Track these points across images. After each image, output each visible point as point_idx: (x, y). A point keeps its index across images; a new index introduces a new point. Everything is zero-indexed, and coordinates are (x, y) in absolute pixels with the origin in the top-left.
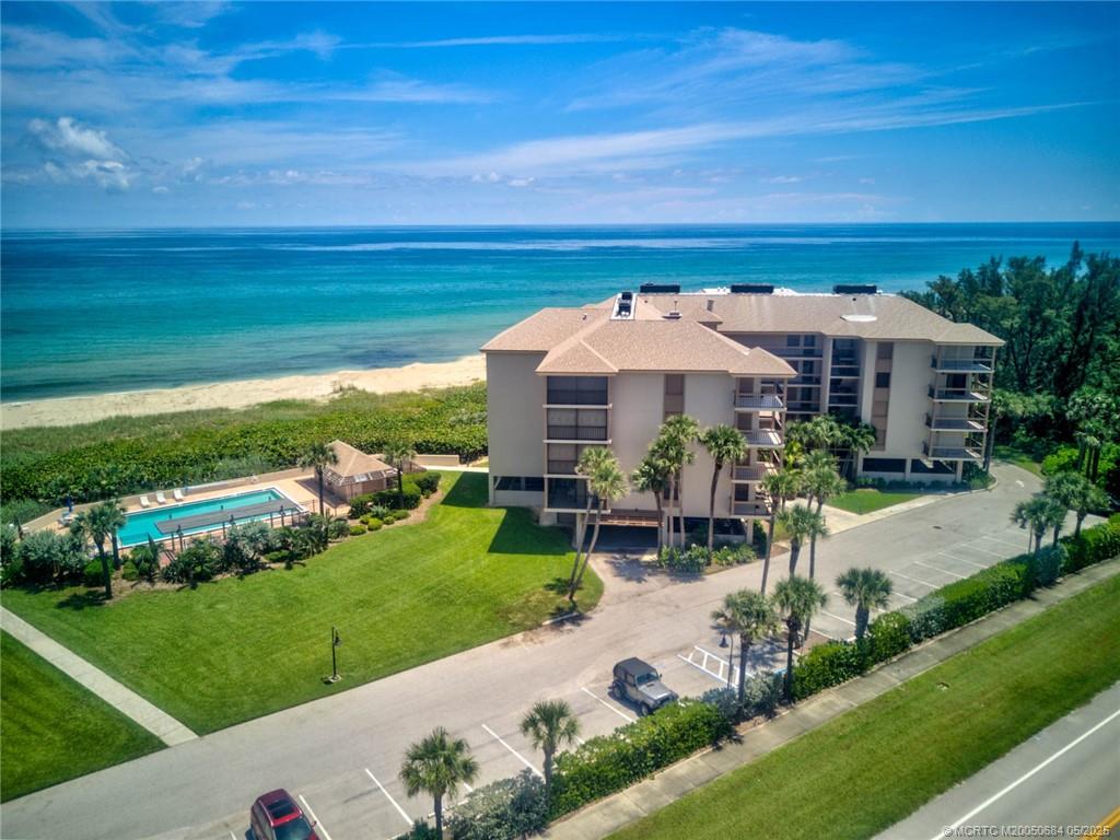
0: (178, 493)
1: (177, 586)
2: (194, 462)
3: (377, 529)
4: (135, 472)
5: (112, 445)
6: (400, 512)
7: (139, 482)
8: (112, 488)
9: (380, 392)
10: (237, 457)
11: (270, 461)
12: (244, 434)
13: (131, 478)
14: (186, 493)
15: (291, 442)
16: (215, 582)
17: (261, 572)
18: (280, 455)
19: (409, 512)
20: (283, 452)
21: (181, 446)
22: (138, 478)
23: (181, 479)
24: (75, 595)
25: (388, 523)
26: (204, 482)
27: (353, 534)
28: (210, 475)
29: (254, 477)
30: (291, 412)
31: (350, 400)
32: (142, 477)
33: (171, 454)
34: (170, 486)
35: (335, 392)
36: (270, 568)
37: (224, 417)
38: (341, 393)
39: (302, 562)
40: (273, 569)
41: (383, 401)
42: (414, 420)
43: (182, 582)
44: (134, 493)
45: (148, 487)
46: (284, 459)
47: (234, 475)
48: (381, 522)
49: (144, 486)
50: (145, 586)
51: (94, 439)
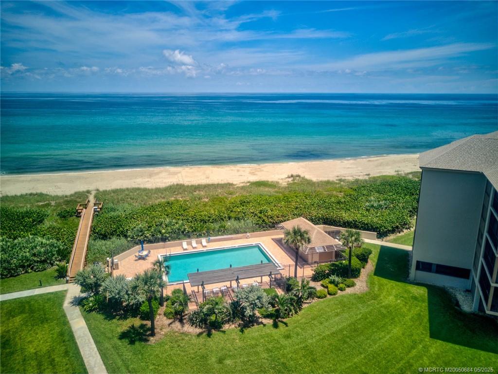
0: (204, 241)
1: (198, 330)
2: (214, 221)
3: (334, 294)
4: (181, 226)
5: (172, 203)
6: (349, 281)
7: (183, 232)
8: (168, 235)
9: (314, 179)
10: (239, 219)
11: (257, 224)
12: (243, 203)
13: (179, 229)
14: (209, 241)
15: (270, 213)
16: (224, 332)
17: (256, 326)
18: (264, 221)
19: (355, 280)
20: (265, 218)
21: (208, 208)
22: (182, 230)
23: (206, 232)
24: (133, 327)
25: (341, 289)
26: (219, 235)
27: (319, 297)
28: (223, 230)
29: (248, 234)
30: (267, 189)
31: (298, 184)
32: (185, 230)
33: (202, 213)
34: (200, 236)
35: (289, 177)
36: (262, 323)
37: (231, 189)
38: (292, 179)
39: (285, 320)
40: (264, 325)
41: (318, 186)
42: (342, 203)
43: (202, 328)
44: (179, 239)
45: (187, 235)
46: (266, 223)
47: (236, 232)
48: (336, 288)
49: (185, 235)
50: (177, 325)
51: (164, 198)
